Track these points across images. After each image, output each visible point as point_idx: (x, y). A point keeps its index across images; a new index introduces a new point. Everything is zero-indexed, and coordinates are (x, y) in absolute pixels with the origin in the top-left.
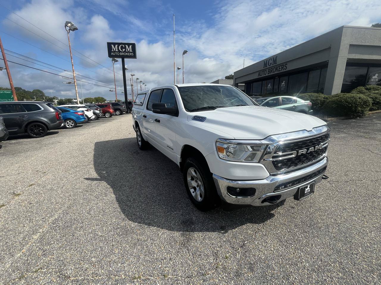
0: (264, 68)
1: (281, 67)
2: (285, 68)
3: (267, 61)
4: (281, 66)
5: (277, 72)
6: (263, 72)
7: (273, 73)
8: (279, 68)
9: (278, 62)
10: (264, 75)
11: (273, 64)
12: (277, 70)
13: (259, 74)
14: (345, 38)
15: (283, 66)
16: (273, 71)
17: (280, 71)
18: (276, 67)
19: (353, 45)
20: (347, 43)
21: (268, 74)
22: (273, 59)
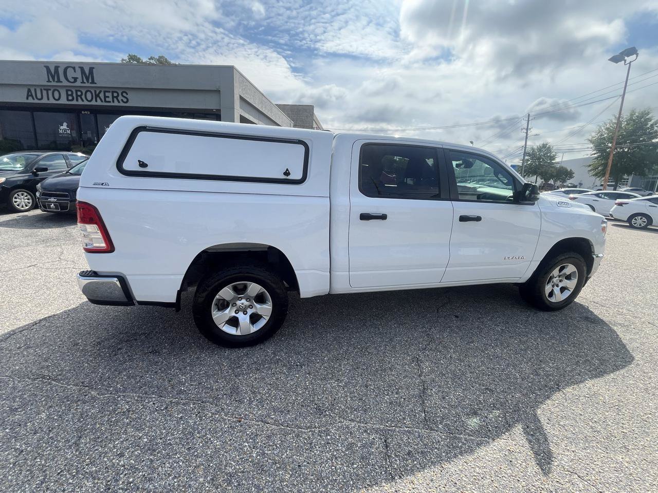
0: (49, 84)
1: (109, 94)
2: (125, 100)
3: (57, 68)
4: (109, 92)
5: (99, 103)
6: (45, 93)
7: (86, 103)
8: (105, 97)
9: (101, 81)
10: (52, 101)
11: (83, 82)
12: (98, 99)
13: (29, 94)
14: (236, 84)
15: (115, 95)
16: (83, 97)
17: (110, 102)
18: (95, 91)
19: (241, 98)
20: (238, 92)
21: (68, 100)
22: (78, 71)
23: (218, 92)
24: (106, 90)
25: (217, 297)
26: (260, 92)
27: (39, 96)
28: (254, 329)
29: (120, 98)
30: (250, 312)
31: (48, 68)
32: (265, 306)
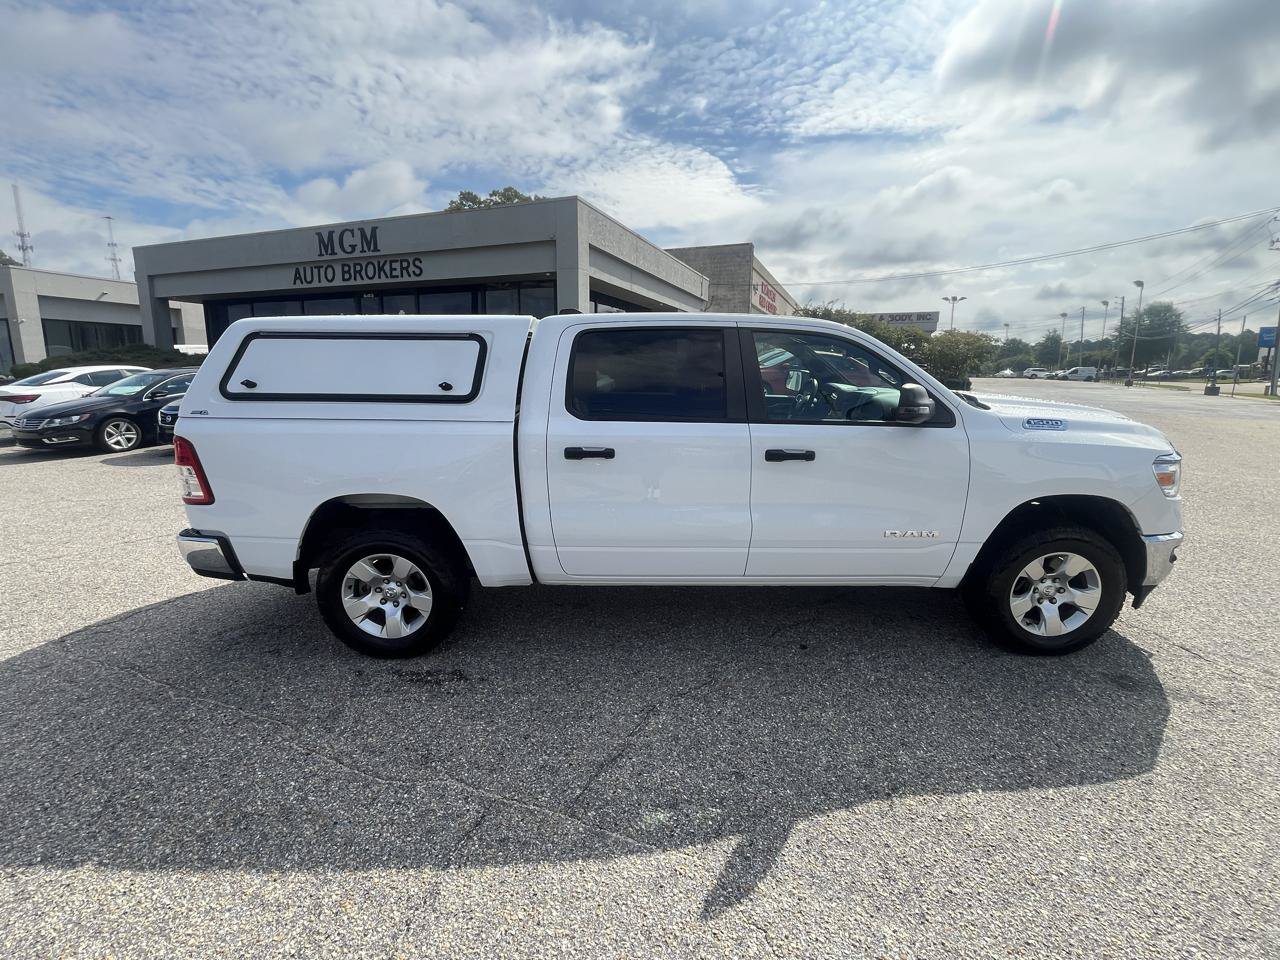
0: (321, 258)
1: (396, 265)
2: (418, 272)
3: (331, 234)
4: (397, 261)
5: (384, 280)
6: (315, 271)
7: (367, 281)
8: (392, 269)
9: (387, 246)
10: (325, 284)
11: (363, 251)
12: (382, 273)
13: (297, 277)
14: (582, 226)
15: (405, 264)
16: (363, 273)
17: (397, 277)
18: (379, 263)
19: (592, 247)
20: (585, 238)
21: (344, 280)
22: (358, 234)
23: (552, 242)
24: (393, 259)
25: (348, 575)
26: (632, 233)
27: (309, 279)
28: (407, 630)
29: (412, 269)
30: (403, 602)
31: (319, 235)
32: (422, 595)
